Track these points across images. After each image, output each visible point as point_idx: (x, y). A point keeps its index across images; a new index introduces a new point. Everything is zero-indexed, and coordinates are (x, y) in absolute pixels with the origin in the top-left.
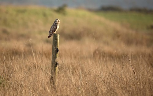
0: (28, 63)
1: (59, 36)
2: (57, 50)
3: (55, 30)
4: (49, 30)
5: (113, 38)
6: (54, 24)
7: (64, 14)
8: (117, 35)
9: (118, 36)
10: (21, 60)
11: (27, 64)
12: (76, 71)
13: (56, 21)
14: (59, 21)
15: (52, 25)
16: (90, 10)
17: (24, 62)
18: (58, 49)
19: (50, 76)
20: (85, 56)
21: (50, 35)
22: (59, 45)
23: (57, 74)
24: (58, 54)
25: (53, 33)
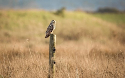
0: (28, 62)
1: (55, 36)
2: (54, 50)
3: (52, 31)
4: (46, 31)
5: (110, 38)
6: (50, 25)
7: (63, 16)
8: (113, 35)
9: (115, 36)
10: (21, 60)
11: (26, 63)
12: (73, 70)
13: (52, 22)
14: (55, 22)
15: (49, 25)
16: (88, 12)
17: (23, 62)
18: (55, 48)
19: (48, 74)
20: (82, 55)
21: (47, 35)
22: (55, 44)
23: (55, 72)
24: (55, 53)
25: (49, 34)
